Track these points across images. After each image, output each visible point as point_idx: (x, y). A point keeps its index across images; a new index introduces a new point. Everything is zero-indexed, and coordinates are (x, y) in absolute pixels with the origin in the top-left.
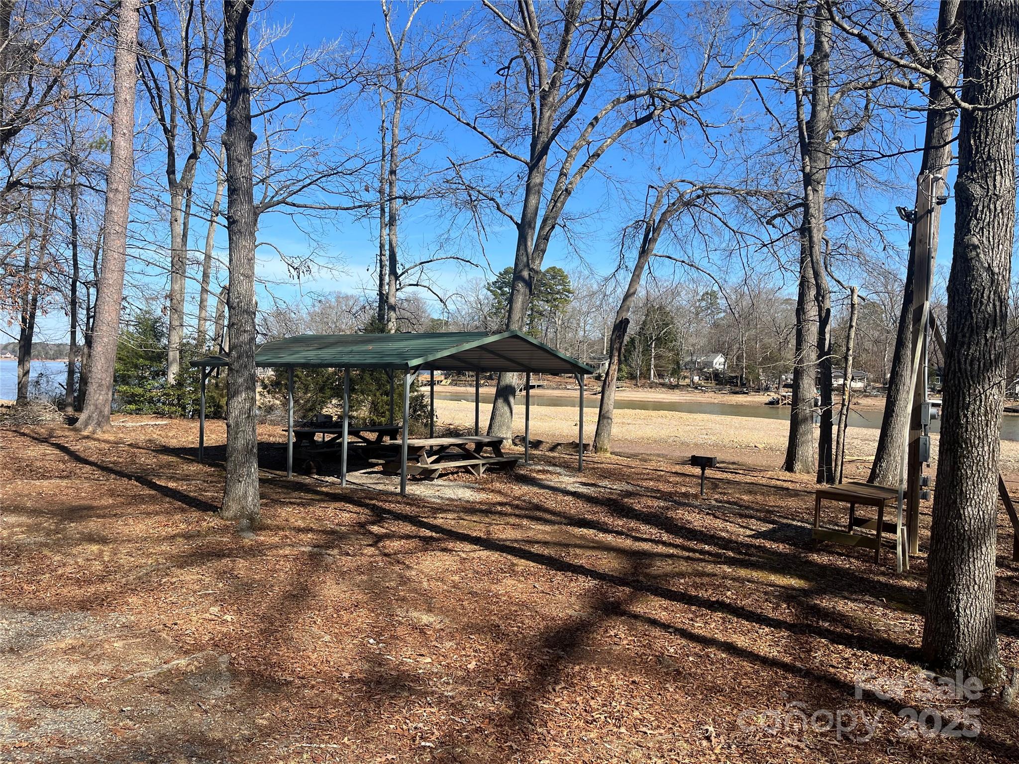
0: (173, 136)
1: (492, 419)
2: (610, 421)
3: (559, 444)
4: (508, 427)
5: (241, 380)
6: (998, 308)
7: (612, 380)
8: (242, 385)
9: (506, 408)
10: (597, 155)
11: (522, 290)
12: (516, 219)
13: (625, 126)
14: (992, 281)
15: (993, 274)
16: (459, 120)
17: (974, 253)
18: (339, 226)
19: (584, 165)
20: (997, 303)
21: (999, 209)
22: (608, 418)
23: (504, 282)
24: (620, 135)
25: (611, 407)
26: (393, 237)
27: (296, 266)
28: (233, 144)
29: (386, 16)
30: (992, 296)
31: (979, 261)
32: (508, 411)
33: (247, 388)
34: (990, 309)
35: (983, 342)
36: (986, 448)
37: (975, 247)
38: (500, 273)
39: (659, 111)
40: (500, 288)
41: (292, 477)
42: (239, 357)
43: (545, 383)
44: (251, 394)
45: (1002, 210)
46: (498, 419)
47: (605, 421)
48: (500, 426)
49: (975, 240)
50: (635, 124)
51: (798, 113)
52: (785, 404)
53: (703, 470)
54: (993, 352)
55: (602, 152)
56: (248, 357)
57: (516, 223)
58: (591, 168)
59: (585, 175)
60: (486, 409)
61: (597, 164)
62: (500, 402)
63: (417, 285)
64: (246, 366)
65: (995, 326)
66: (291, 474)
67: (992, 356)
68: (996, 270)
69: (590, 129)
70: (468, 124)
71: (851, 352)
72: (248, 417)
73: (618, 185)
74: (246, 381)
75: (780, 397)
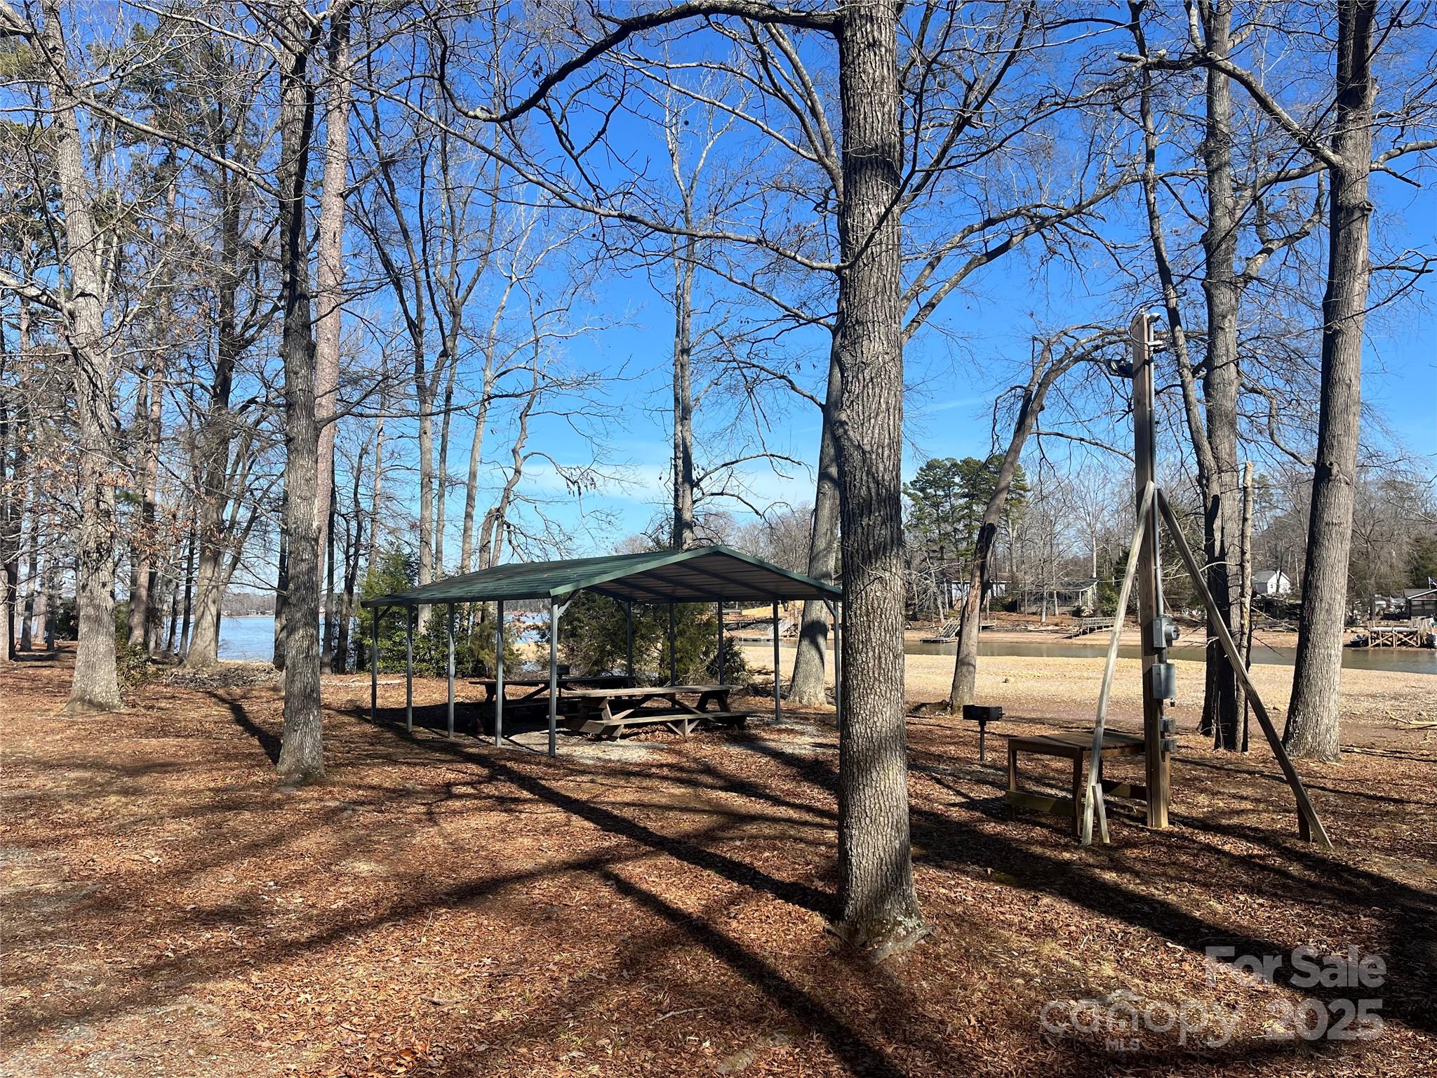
0: (421, 332)
1: (796, 667)
2: (971, 669)
3: (923, 705)
4: (818, 679)
5: (299, 615)
6: (873, 491)
7: (973, 611)
8: (299, 621)
9: (814, 653)
10: (932, 306)
11: (829, 493)
12: (819, 400)
13: (970, 263)
14: (864, 461)
15: (864, 452)
16: (731, 280)
17: (841, 430)
18: (626, 425)
19: (913, 321)
20: (872, 485)
21: (868, 378)
22: (969, 664)
23: (927, 481)
24: (963, 276)
25: (974, 650)
26: (687, 435)
27: (575, 479)
28: (289, 355)
29: (672, 155)
30: (864, 478)
31: (849, 439)
32: (817, 657)
33: (306, 624)
34: (864, 492)
35: (860, 530)
36: (870, 654)
37: (843, 424)
38: (921, 469)
39: (1020, 237)
40: (922, 490)
41: (453, 737)
42: (297, 589)
43: (995, 623)
44: (312, 631)
45: (872, 379)
46: (802, 666)
47: (964, 669)
48: (806, 677)
49: (843, 417)
50: (985, 259)
51: (1152, 228)
52: (1378, 645)
53: (982, 725)
54: (871, 542)
55: (939, 301)
56: (306, 588)
57: (820, 405)
58: (923, 324)
59: (915, 333)
60: (788, 655)
61: (934, 316)
62: (805, 643)
63: (722, 494)
64: (304, 599)
65: (870, 512)
66: (452, 733)
67: (871, 547)
68: (867, 448)
69: (927, 272)
70: (744, 285)
71: (1248, 556)
72: (306, 657)
73: (962, 343)
74: (304, 616)
75: (1368, 634)
